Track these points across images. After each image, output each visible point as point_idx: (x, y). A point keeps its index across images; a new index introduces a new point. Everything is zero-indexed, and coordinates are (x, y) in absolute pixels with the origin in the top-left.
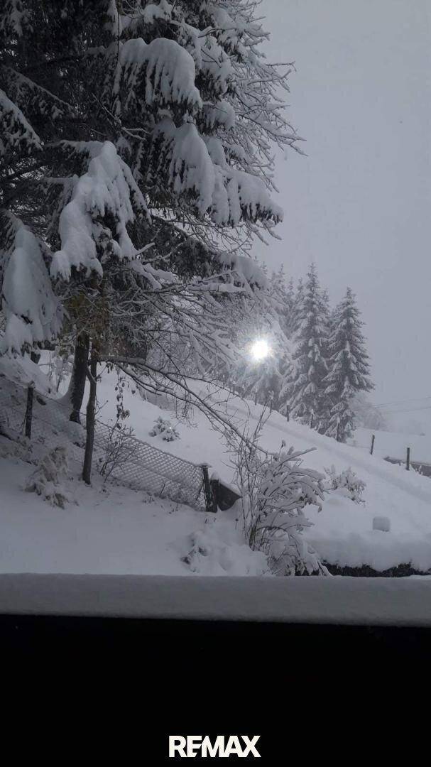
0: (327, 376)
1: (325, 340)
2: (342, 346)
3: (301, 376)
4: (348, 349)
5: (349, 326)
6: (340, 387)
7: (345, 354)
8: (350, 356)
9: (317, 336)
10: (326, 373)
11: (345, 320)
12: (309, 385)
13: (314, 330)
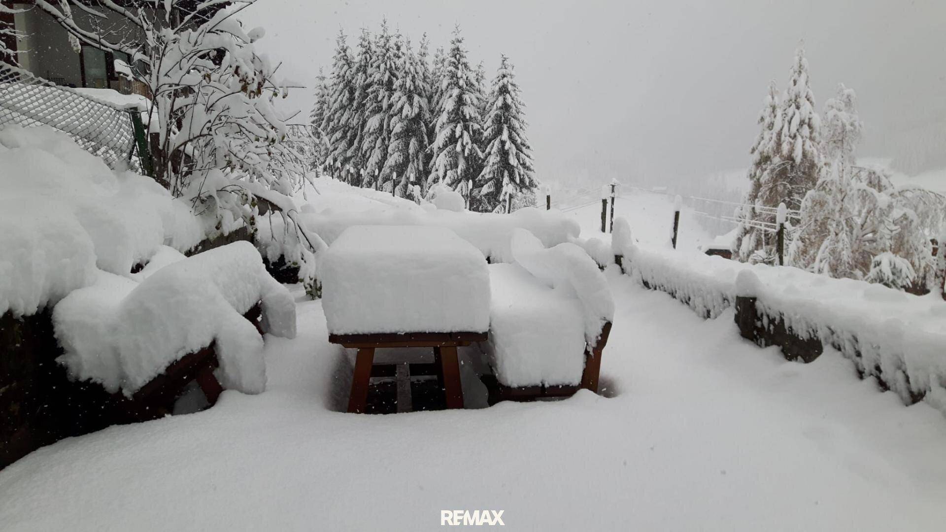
0: (483, 173)
1: (476, 126)
2: (499, 132)
3: (449, 173)
4: (505, 136)
5: (506, 107)
6: (499, 186)
7: (503, 143)
8: (508, 145)
9: (467, 121)
10: (481, 168)
11: (501, 98)
12: (459, 185)
13: (462, 112)
